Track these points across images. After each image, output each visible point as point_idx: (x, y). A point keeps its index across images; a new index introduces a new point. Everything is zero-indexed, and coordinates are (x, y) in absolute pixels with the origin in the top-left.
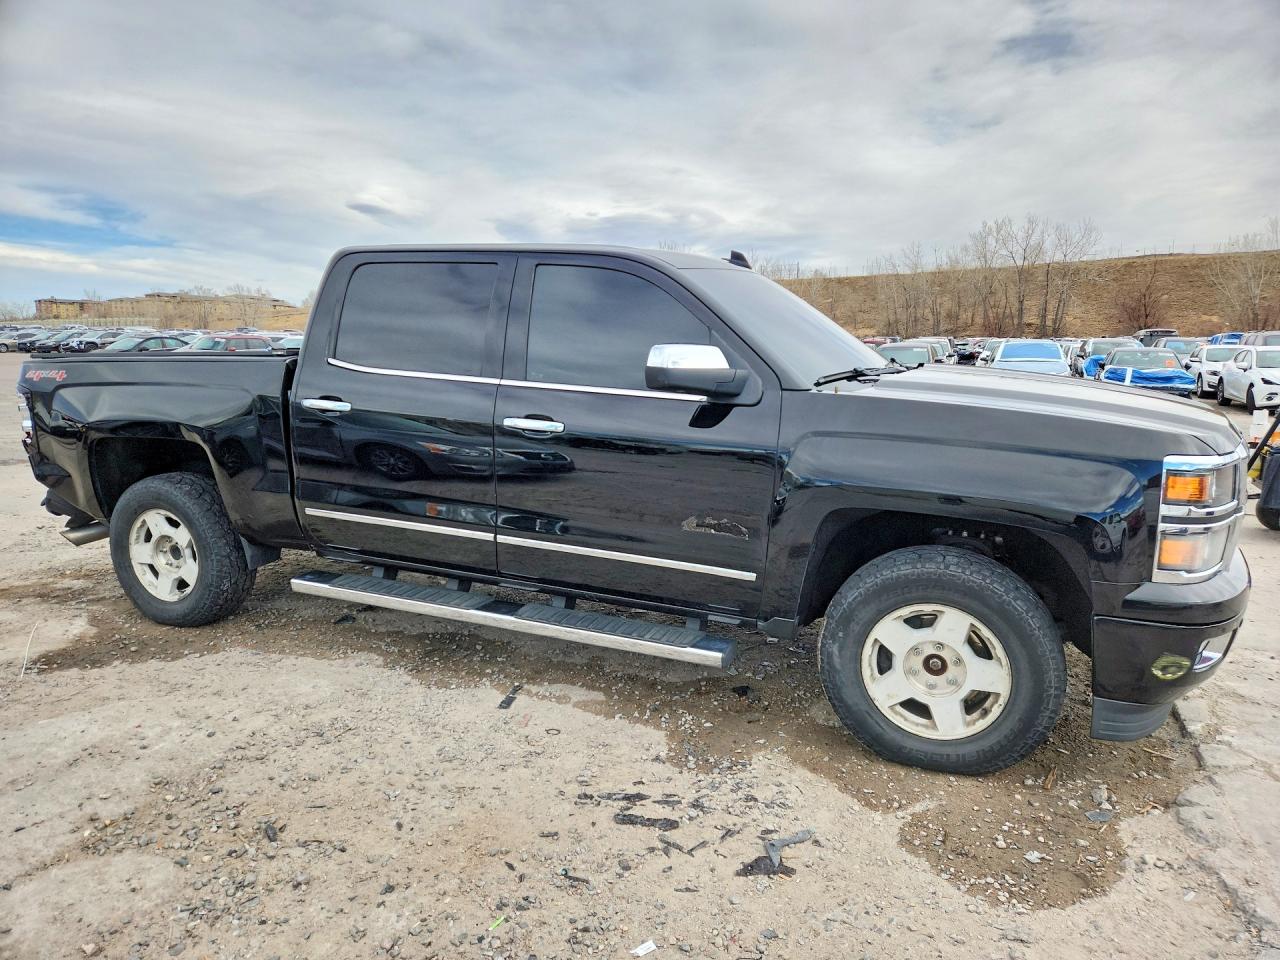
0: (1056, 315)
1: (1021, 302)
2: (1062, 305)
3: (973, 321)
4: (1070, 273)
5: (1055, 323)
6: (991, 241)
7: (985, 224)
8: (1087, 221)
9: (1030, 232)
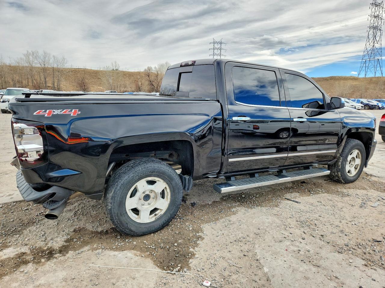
0: (58, 84)
1: (45, 79)
2: (59, 80)
3: (28, 84)
4: (61, 71)
5: (58, 86)
6: (31, 57)
7: (28, 52)
8: (63, 56)
9: (45, 56)
